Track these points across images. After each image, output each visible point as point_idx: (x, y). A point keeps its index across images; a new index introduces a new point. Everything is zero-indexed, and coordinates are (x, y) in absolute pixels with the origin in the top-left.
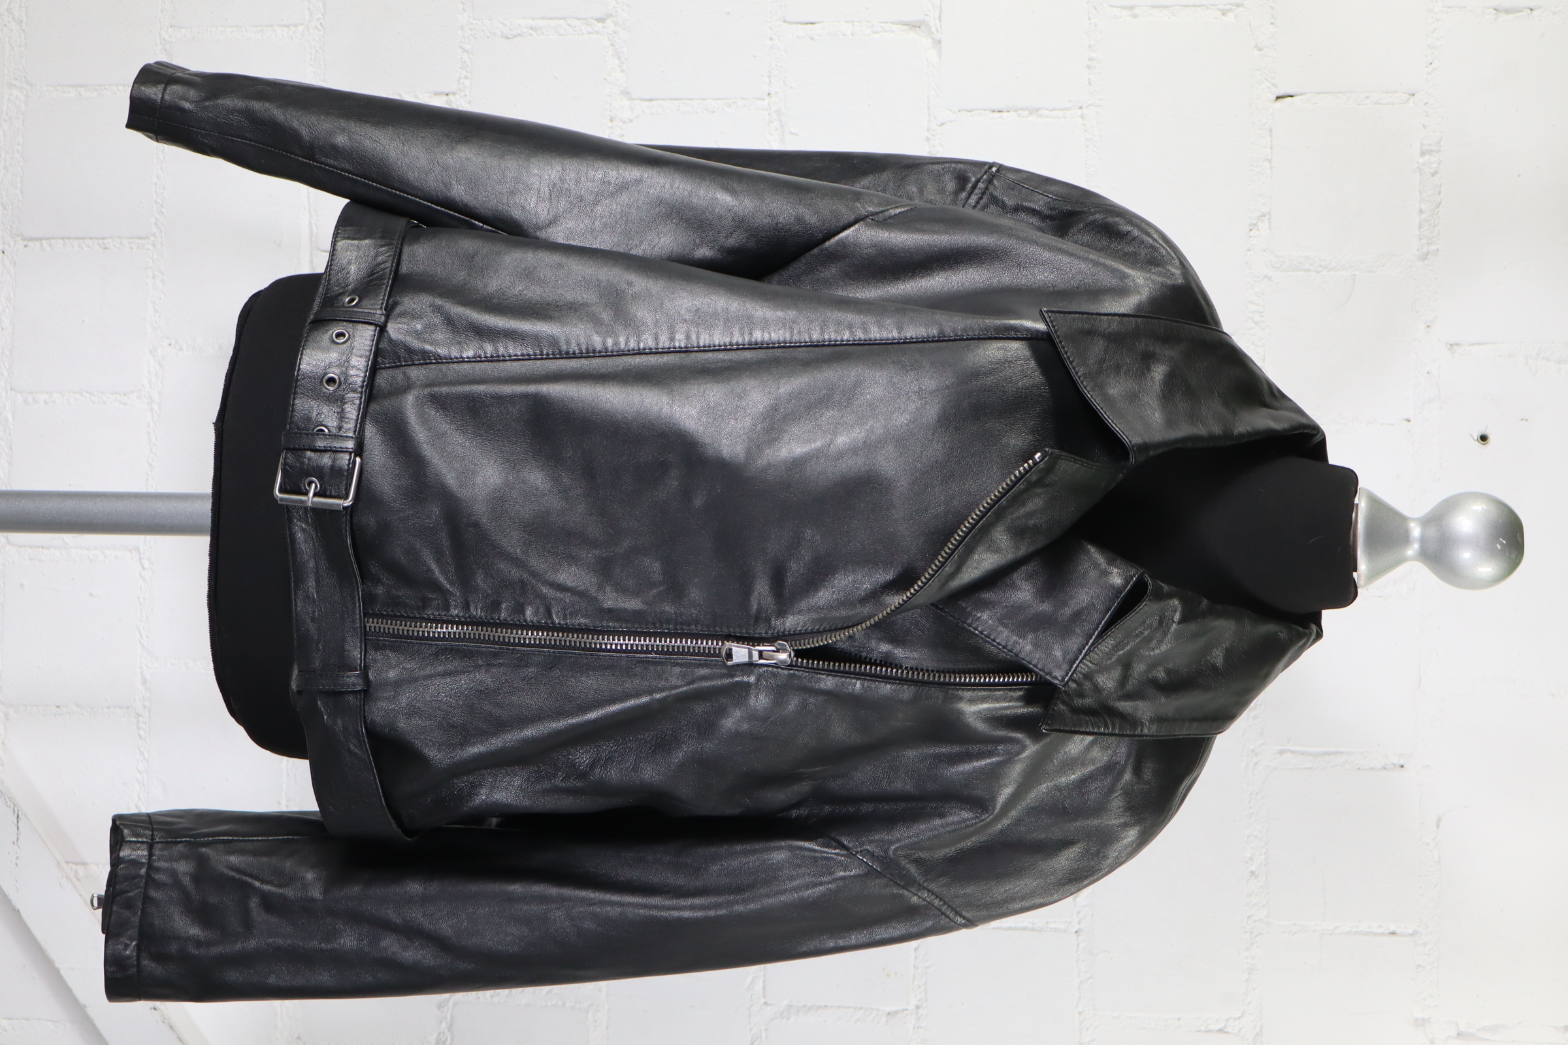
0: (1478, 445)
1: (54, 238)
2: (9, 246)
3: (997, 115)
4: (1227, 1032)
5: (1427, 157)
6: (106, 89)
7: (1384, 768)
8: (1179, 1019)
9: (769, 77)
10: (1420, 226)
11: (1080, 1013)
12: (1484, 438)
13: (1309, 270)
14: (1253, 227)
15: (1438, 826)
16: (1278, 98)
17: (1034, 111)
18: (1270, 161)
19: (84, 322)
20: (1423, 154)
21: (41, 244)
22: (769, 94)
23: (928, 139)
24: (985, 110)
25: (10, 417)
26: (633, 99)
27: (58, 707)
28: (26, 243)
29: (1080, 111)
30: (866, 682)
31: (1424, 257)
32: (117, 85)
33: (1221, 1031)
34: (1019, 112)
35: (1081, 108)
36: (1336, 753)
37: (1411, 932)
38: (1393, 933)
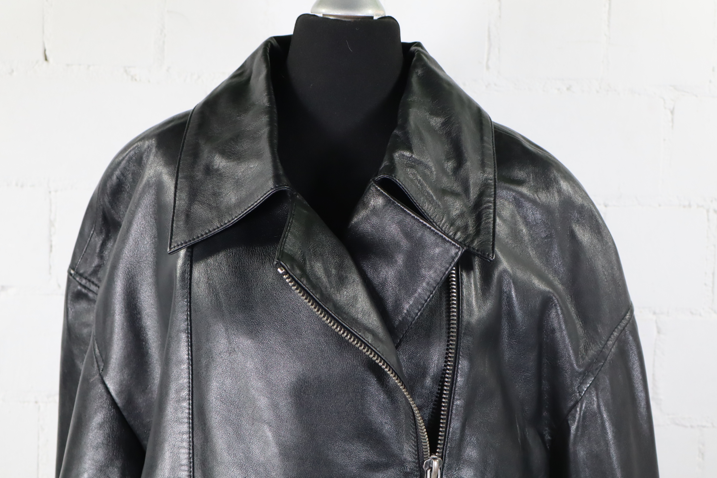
4: (674, 109)
11: (660, 205)
13: (164, 42)
14: (133, 78)
16: (46, 59)
17: (51, 224)
22: (36, 402)
30: (456, 397)
33: (672, 112)
35: (50, 192)
36: (489, 32)
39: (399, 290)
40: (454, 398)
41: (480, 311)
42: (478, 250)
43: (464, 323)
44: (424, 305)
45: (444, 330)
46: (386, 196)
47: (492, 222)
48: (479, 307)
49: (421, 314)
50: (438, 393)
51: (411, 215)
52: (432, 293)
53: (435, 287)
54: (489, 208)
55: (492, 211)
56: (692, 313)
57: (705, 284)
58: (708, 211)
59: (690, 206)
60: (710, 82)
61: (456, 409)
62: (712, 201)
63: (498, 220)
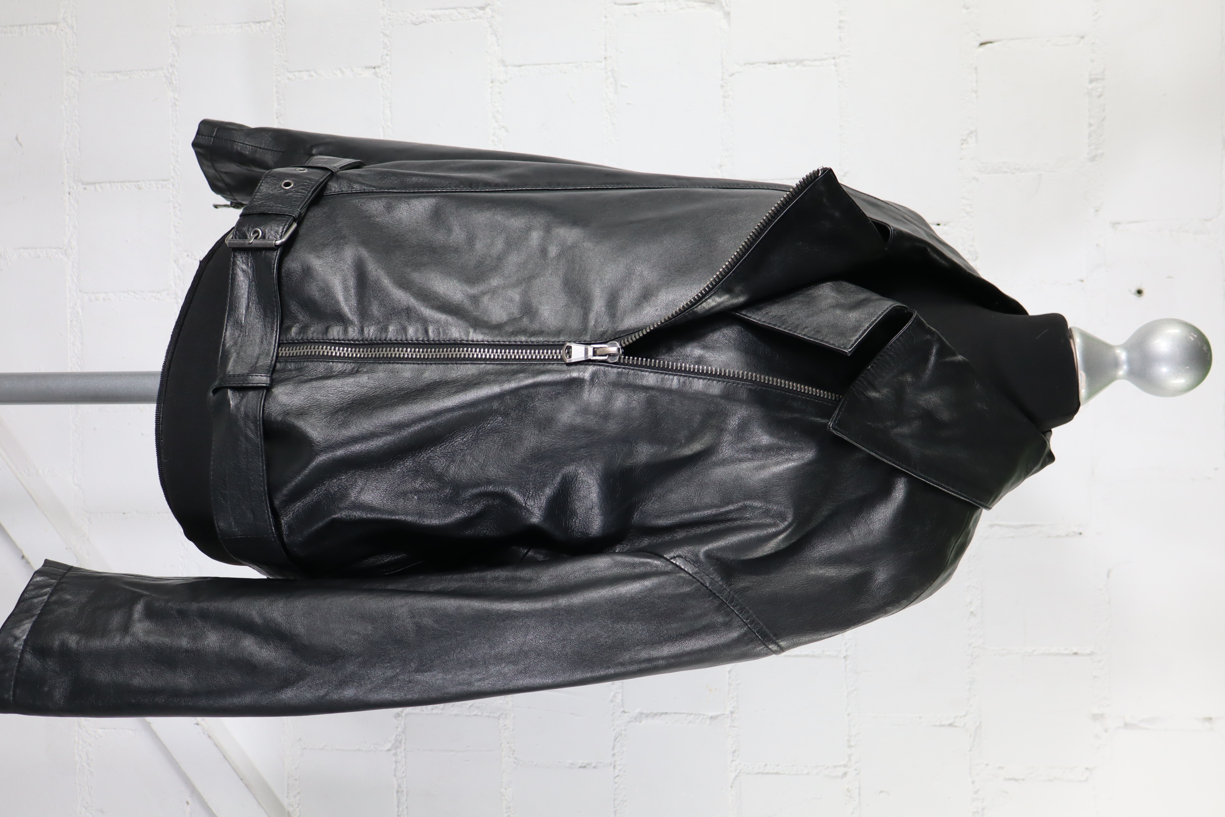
0: (1135, 297)
1: (103, 183)
2: (73, 189)
3: (772, 66)
4: (955, 726)
5: (1094, 84)
6: (134, 73)
7: (1067, 535)
8: (920, 718)
9: (605, 45)
10: (1090, 136)
11: (849, 715)
12: (1139, 292)
13: (1006, 172)
14: (964, 141)
15: (1108, 576)
16: (982, 44)
17: (800, 62)
18: (976, 92)
19: (127, 241)
20: (1091, 81)
21: (95, 187)
22: (605, 58)
23: (722, 86)
24: (763, 63)
25: (80, 310)
26: (507, 66)
27: (124, 513)
28: (84, 186)
29: (833, 61)
31: (1093, 159)
32: (142, 71)
33: (951, 725)
34: (789, 63)
35: (834, 58)
36: (1032, 526)
37: (1088, 652)
38: (1076, 654)
56: (734, 752)
57: (766, 765)
58: (845, 766)
59: (850, 746)
60: (987, 765)
62: (856, 770)
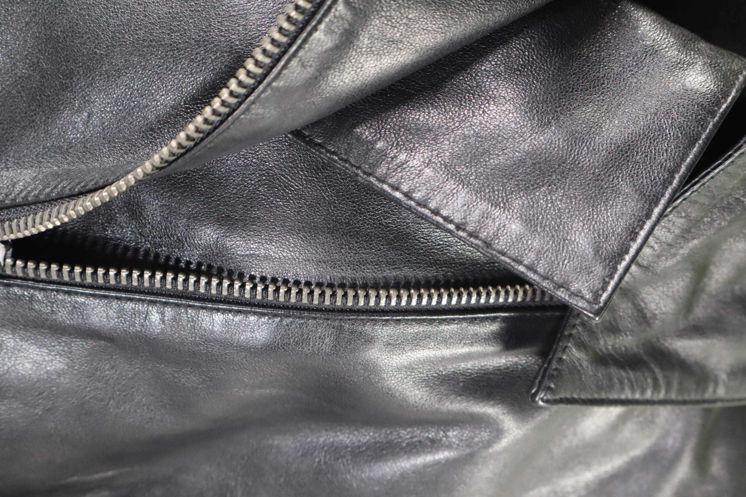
39: (465, 137)
40: (166, 304)
41: (399, 369)
42: (560, 359)
43: (368, 328)
44: (425, 206)
45: (348, 274)
46: (718, 104)
47: (623, 397)
48: (410, 368)
49: (398, 202)
50: (178, 260)
51: (683, 160)
52: (458, 227)
53: (477, 237)
54: (656, 387)
55: (649, 395)
61: (135, 313)
63: (615, 411)
